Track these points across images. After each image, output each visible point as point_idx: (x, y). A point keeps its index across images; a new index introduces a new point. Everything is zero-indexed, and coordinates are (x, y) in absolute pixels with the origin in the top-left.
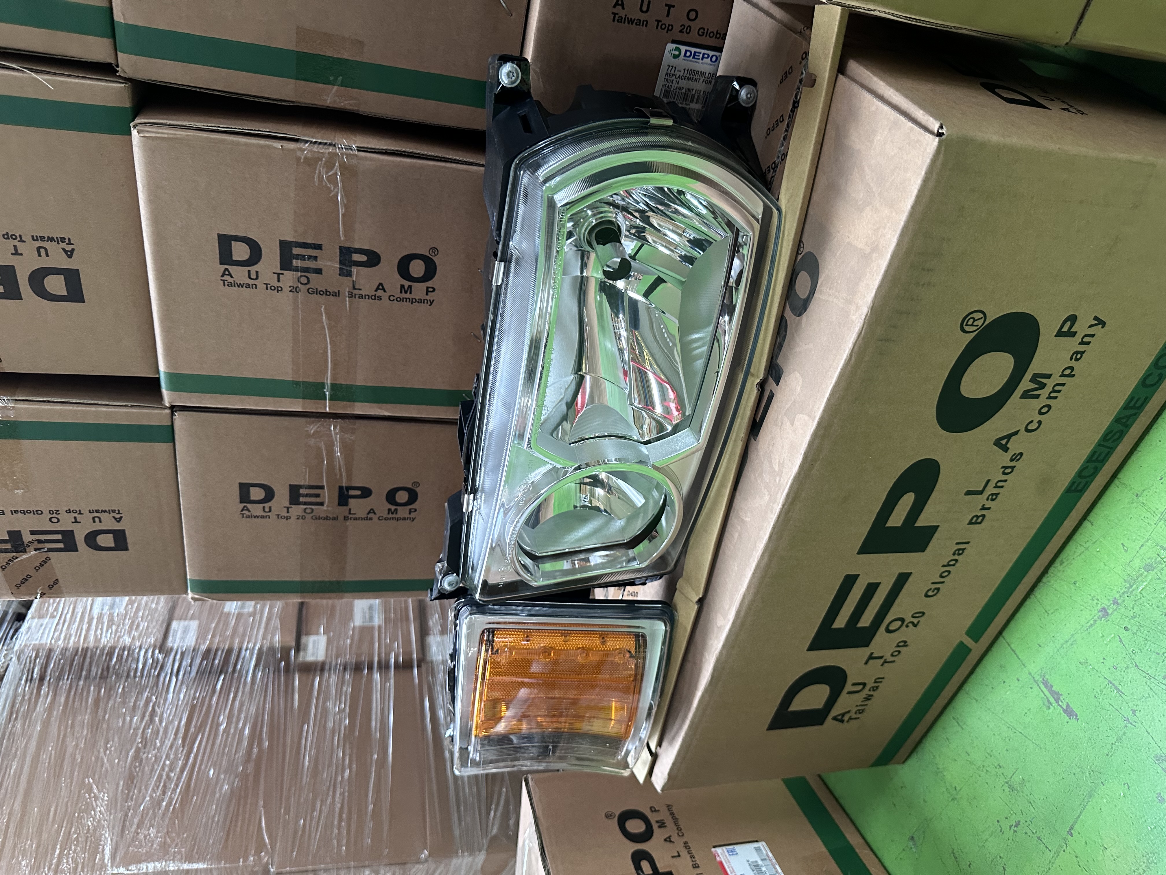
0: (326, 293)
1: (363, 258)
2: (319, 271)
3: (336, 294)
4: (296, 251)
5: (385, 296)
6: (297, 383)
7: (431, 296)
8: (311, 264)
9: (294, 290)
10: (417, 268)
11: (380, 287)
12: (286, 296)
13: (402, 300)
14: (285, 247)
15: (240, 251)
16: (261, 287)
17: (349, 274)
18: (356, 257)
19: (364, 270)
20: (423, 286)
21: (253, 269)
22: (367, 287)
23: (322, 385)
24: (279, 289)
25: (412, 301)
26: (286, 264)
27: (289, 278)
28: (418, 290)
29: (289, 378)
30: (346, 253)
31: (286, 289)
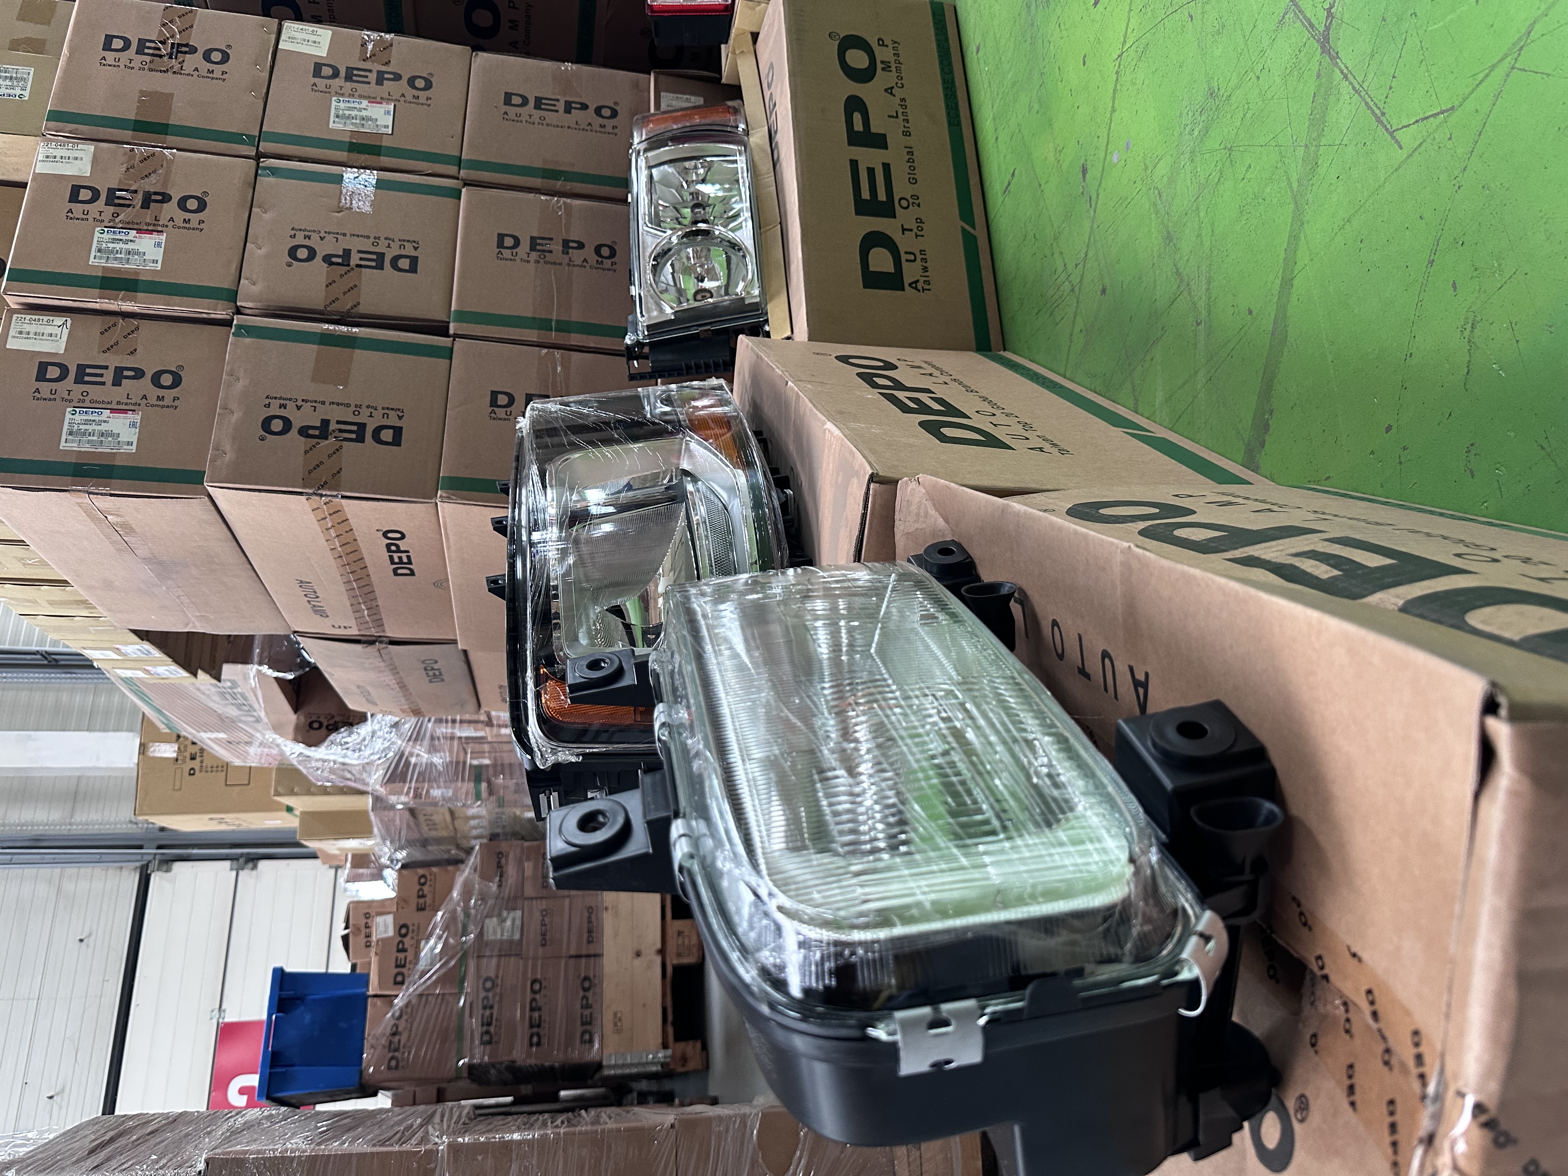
0: (555, 263)
1: (575, 245)
2: (551, 252)
3: (560, 264)
4: (539, 241)
5: (588, 266)
6: (534, 318)
7: (614, 267)
8: (547, 248)
9: (537, 262)
10: (605, 252)
11: (585, 260)
12: (532, 265)
13: (597, 268)
14: (533, 239)
15: (509, 242)
16: (518, 261)
17: (567, 253)
18: (571, 244)
19: (575, 251)
20: (609, 261)
21: (514, 251)
22: (578, 261)
23: (551, 320)
24: (528, 262)
25: (604, 269)
26: (533, 248)
27: (534, 255)
28: (607, 263)
29: (530, 315)
30: (566, 243)
31: (532, 261)
